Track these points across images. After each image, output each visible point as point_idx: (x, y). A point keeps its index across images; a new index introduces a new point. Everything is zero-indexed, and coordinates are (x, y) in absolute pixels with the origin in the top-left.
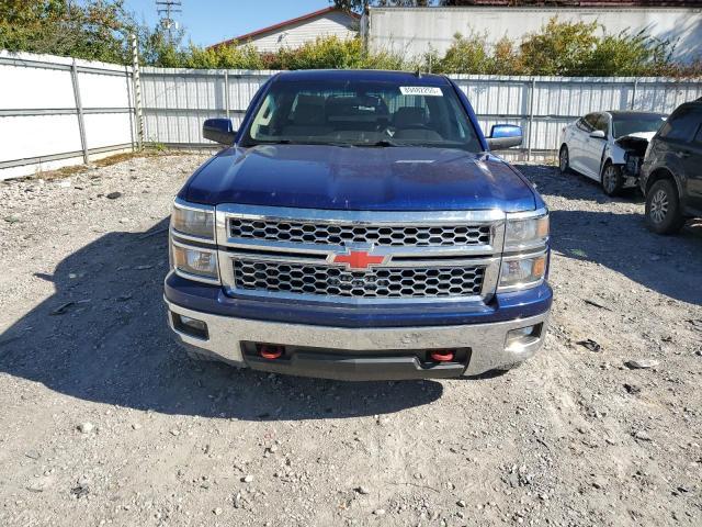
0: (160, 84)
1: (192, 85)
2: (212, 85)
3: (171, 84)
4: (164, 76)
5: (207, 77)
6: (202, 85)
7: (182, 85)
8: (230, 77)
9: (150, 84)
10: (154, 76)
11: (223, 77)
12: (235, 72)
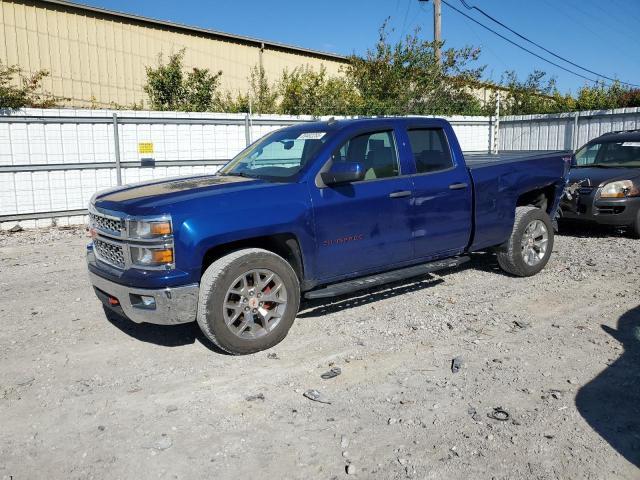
0: (518, 130)
1: (545, 128)
2: (563, 127)
3: (526, 129)
4: (522, 123)
5: (558, 121)
6: (554, 128)
7: (536, 129)
8: (580, 118)
9: (509, 130)
10: (513, 123)
11: (573, 119)
12: (587, 113)
